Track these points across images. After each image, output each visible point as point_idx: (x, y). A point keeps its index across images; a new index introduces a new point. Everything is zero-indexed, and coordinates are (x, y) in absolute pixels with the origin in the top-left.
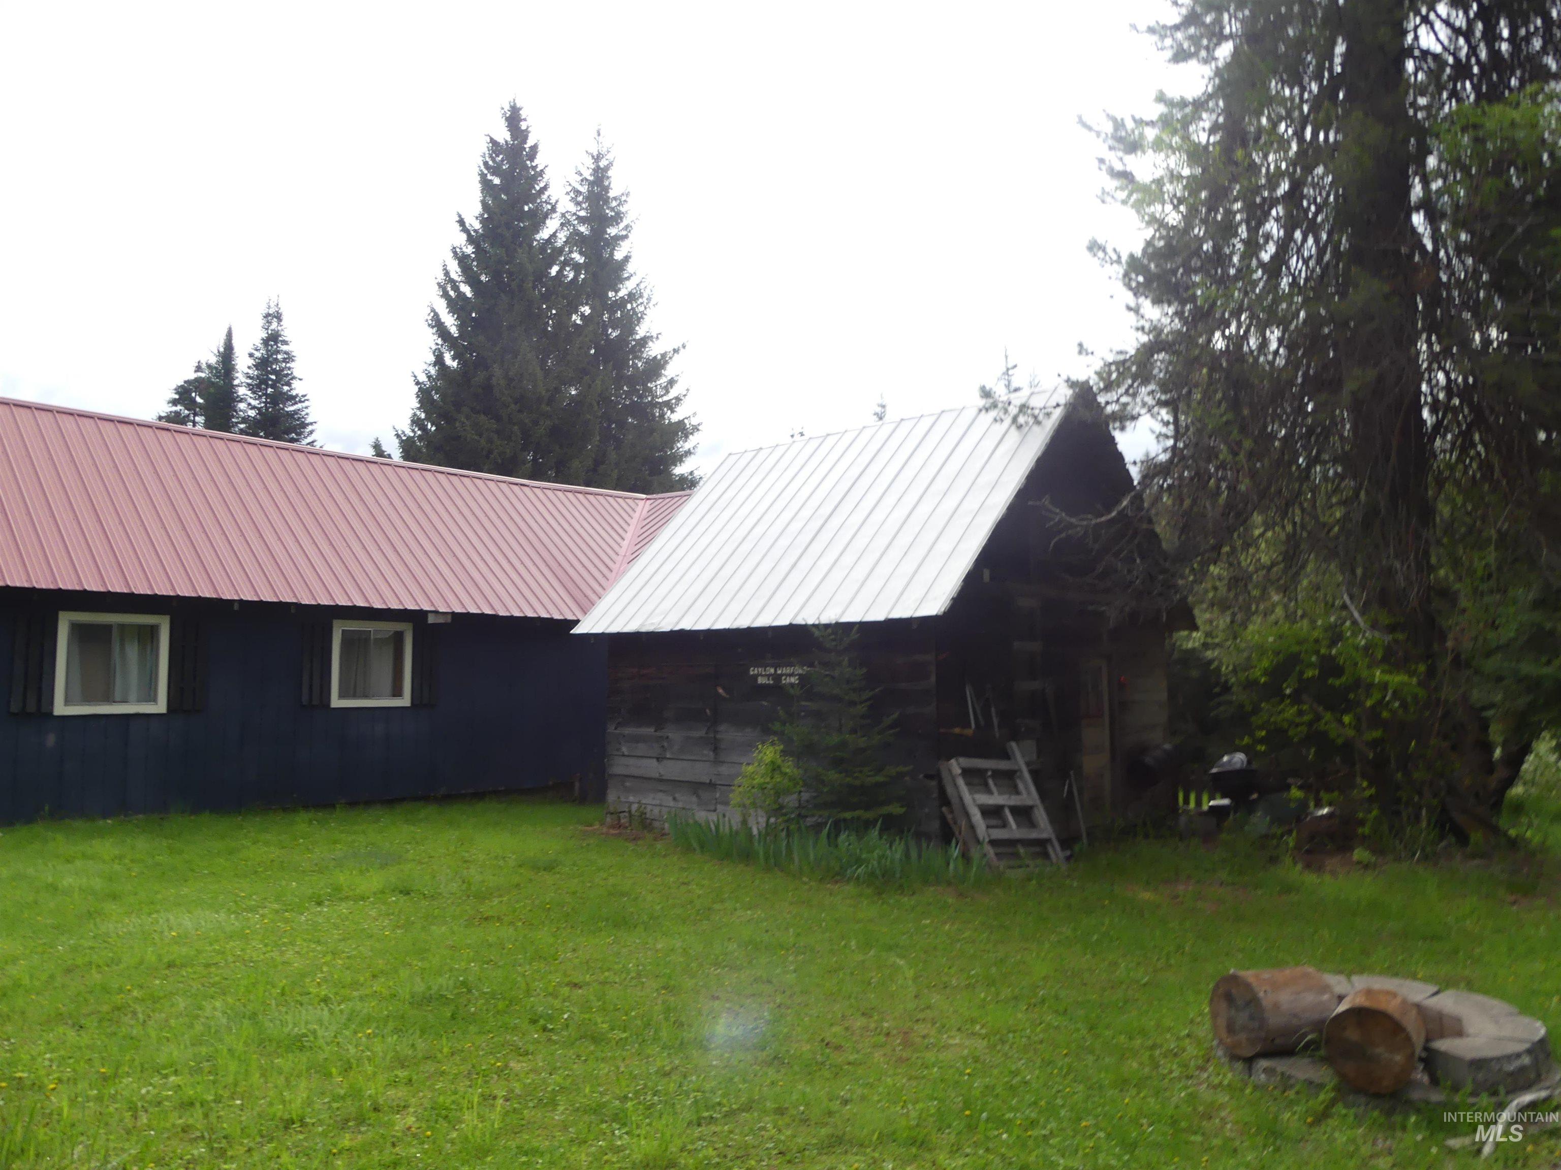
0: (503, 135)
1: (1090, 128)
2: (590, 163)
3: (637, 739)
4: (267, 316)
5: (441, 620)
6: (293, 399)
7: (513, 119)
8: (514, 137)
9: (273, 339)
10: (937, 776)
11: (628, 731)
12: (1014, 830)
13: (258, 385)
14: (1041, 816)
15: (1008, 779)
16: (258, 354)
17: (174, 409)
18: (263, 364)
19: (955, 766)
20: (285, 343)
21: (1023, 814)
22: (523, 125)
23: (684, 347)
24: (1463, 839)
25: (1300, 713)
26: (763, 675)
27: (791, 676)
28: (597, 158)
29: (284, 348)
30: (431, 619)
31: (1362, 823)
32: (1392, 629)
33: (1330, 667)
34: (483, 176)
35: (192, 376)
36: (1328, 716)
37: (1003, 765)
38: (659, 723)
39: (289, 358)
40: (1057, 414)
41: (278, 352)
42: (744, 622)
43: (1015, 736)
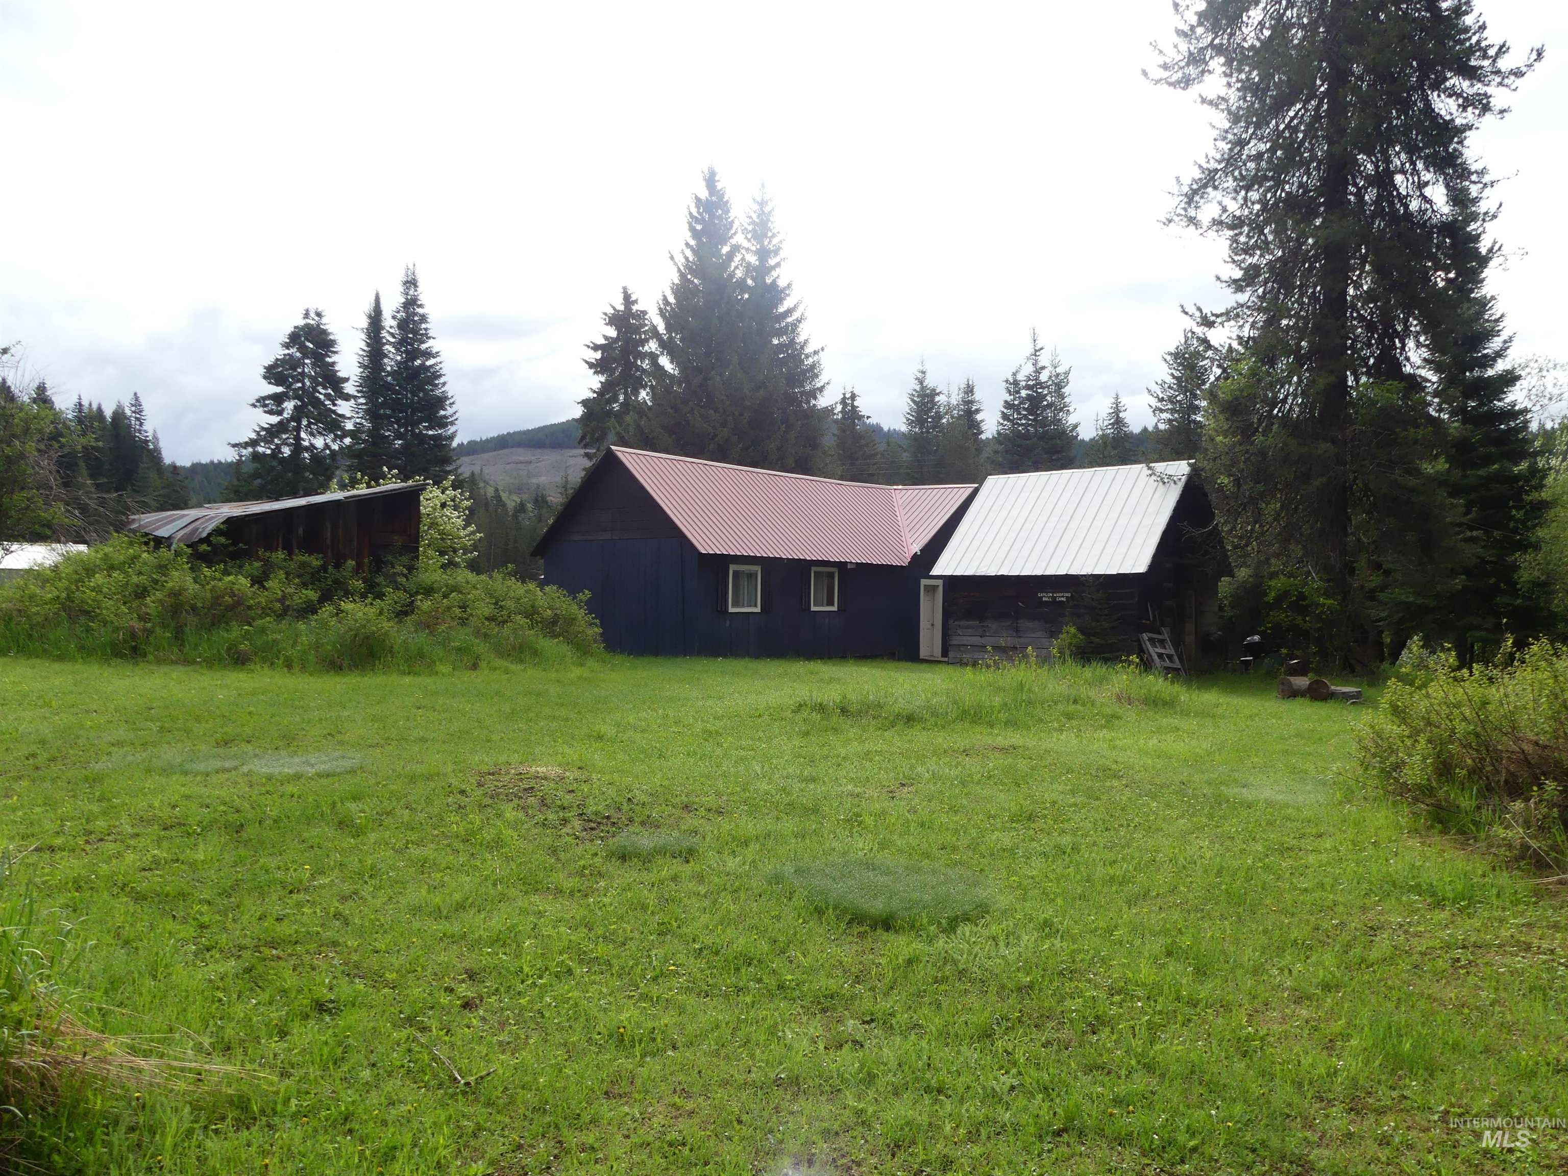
0: (704, 194)
1: (1186, 313)
2: (756, 207)
3: (968, 627)
4: (406, 283)
5: (853, 566)
6: (428, 354)
7: (711, 181)
8: (711, 194)
9: (411, 303)
10: (1139, 641)
11: (962, 623)
12: (1168, 663)
13: (401, 344)
14: (1176, 658)
15: (1162, 642)
16: (399, 316)
17: (287, 352)
18: (403, 325)
19: (1145, 636)
20: (421, 306)
21: (1170, 657)
22: (719, 186)
23: (823, 349)
24: (1353, 671)
25: (1287, 616)
26: (1046, 597)
27: (1062, 597)
28: (762, 204)
29: (420, 311)
30: (849, 566)
31: (1312, 663)
32: (1328, 581)
33: (1302, 597)
34: (690, 224)
35: (301, 322)
36: (1300, 618)
37: (1160, 637)
38: (981, 619)
39: (424, 318)
40: (1184, 479)
41: (415, 314)
42: (1039, 572)
43: (1163, 626)
